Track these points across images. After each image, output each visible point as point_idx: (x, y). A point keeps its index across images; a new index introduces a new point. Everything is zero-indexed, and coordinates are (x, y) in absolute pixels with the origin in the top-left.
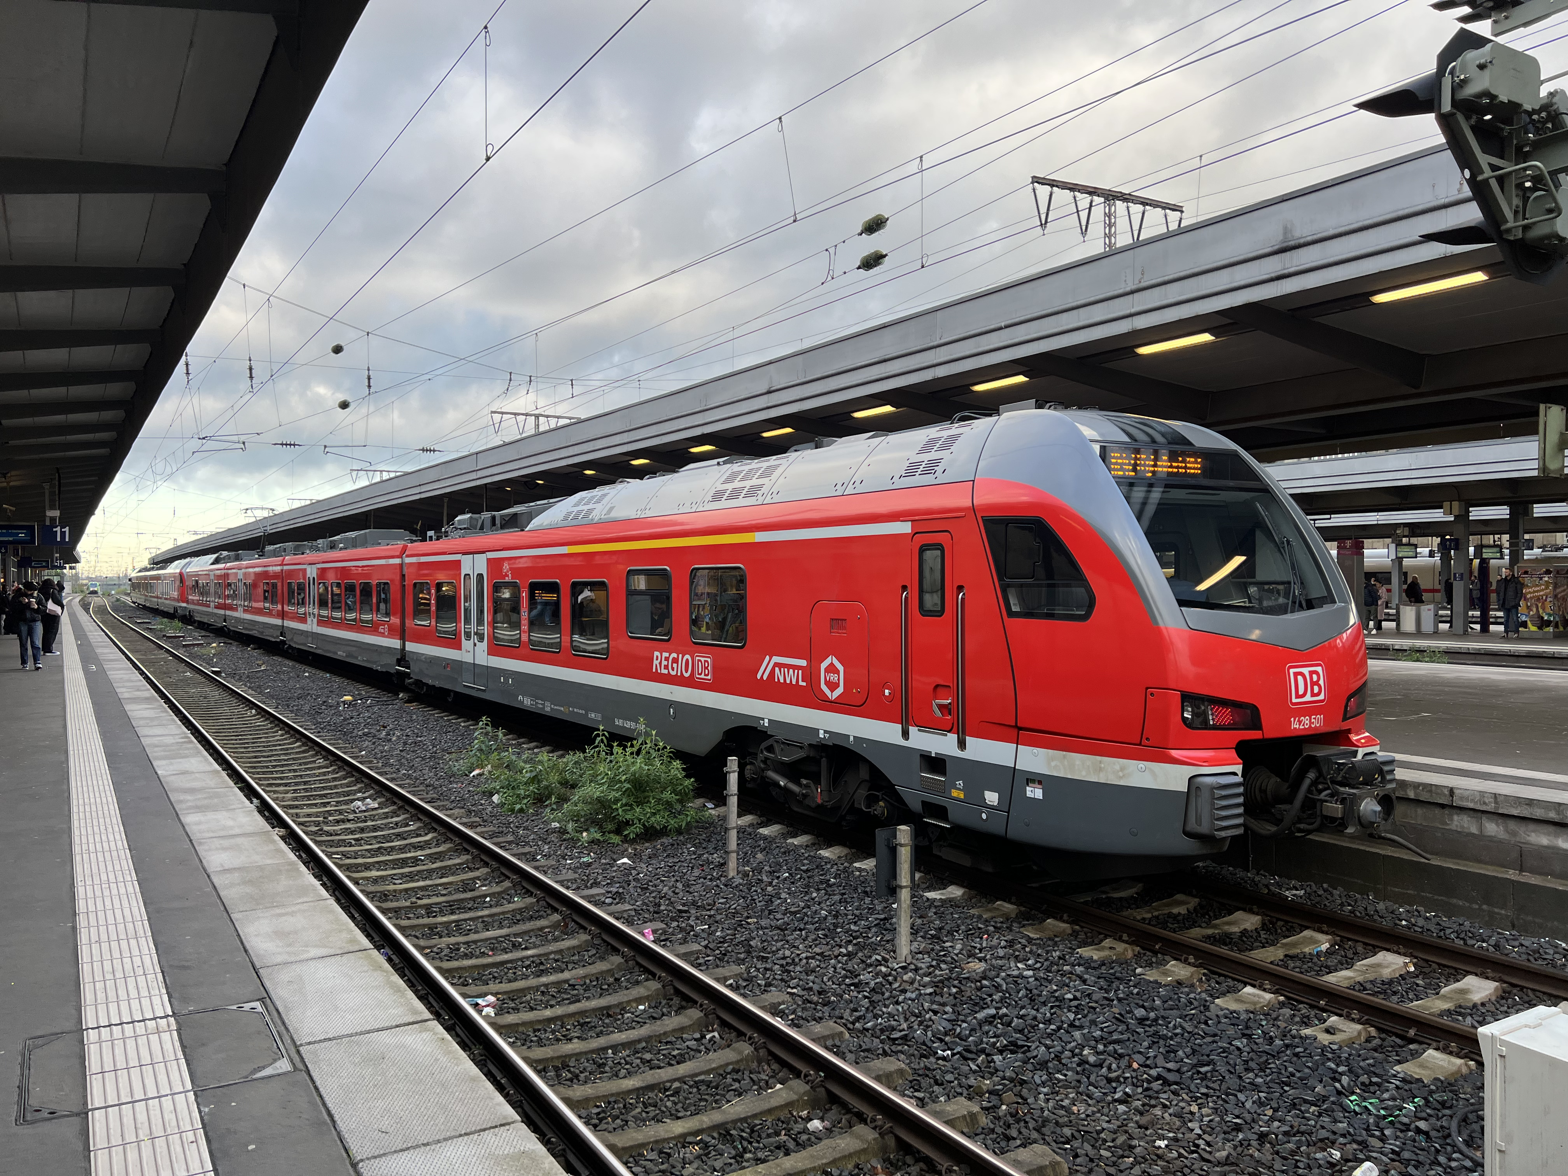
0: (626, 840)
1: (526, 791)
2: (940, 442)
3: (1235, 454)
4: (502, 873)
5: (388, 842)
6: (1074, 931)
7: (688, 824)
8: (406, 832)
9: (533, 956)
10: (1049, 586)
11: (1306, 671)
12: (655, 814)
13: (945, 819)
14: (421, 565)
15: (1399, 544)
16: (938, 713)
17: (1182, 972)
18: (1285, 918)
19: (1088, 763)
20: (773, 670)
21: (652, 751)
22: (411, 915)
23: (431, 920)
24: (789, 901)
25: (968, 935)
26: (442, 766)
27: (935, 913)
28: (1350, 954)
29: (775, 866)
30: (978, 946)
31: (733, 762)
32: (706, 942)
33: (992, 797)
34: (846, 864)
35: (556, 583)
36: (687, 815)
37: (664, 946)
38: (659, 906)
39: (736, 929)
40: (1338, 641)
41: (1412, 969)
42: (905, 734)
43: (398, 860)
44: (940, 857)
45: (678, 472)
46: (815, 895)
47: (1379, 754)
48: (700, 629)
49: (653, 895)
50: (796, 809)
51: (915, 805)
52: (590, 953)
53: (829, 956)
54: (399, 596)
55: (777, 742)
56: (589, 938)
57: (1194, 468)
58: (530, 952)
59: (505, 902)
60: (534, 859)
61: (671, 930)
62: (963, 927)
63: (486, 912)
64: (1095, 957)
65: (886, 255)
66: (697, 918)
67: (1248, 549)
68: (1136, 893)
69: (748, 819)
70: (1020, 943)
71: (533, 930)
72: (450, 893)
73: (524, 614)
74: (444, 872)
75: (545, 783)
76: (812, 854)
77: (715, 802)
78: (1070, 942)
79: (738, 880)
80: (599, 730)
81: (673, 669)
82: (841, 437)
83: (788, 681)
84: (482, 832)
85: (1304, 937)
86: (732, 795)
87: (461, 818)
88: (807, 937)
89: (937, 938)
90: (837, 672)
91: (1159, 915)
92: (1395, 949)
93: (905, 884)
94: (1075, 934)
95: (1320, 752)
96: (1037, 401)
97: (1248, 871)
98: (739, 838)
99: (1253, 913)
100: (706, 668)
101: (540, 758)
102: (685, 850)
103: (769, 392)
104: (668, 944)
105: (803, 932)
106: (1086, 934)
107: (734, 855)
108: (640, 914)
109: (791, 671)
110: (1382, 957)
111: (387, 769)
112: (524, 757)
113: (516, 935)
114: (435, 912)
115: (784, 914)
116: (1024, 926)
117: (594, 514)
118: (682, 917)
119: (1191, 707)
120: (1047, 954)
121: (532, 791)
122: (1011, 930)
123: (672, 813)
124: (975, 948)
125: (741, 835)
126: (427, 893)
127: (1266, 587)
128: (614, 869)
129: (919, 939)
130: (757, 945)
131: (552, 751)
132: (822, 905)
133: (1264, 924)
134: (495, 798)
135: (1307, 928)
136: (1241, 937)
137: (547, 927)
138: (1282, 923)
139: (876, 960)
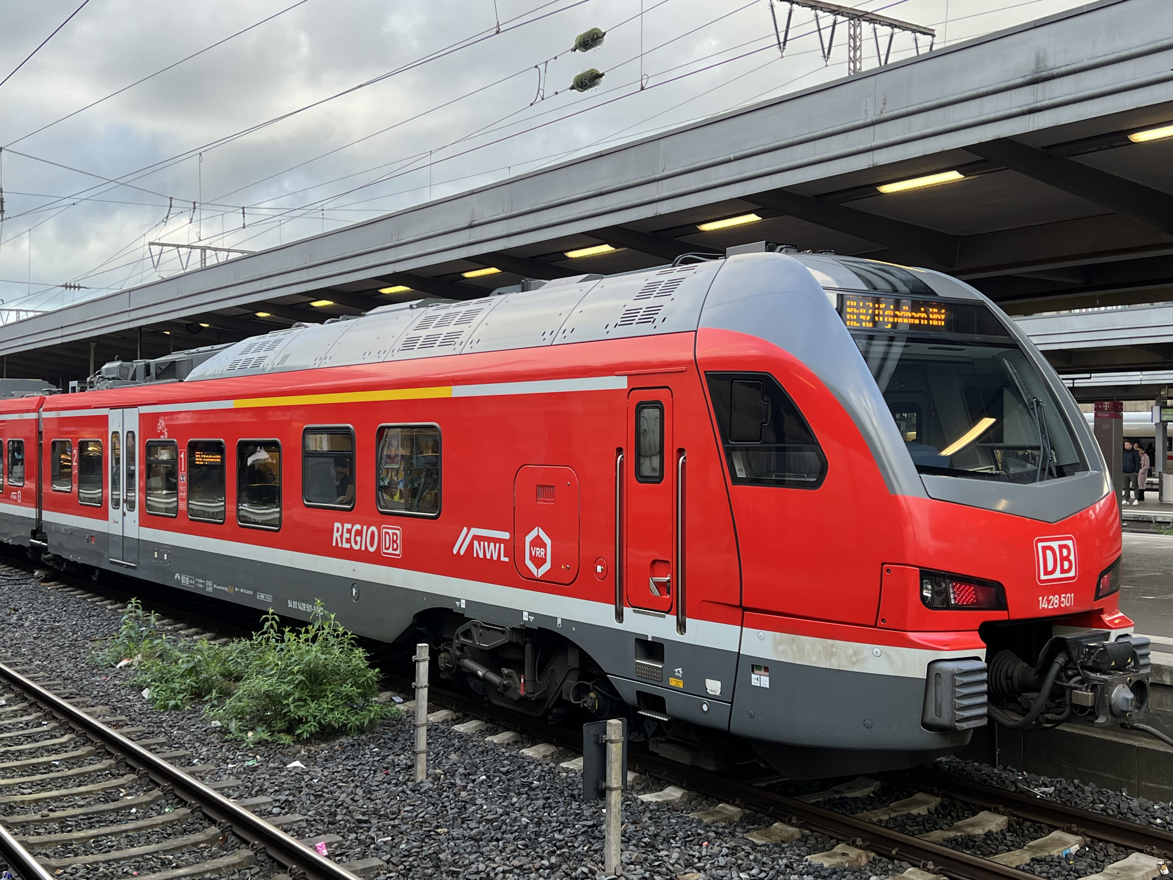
0: (298, 740)
1: (182, 684)
2: (660, 287)
3: (981, 307)
4: (151, 780)
5: (16, 744)
6: (803, 836)
7: (371, 721)
8: (39, 733)
10: (779, 449)
11: (1055, 545)
12: (332, 710)
13: (662, 710)
14: (62, 421)
15: (1164, 407)
16: (656, 593)
18: (1033, 818)
19: (819, 647)
20: (471, 545)
21: (330, 638)
22: (42, 831)
23: (65, 836)
24: (485, 807)
25: (686, 842)
26: (83, 655)
27: (650, 818)
28: (1100, 856)
29: (471, 768)
30: (697, 854)
31: (423, 650)
32: (389, 856)
33: (714, 686)
34: (552, 764)
35: (220, 443)
36: (370, 711)
37: (338, 862)
38: (335, 815)
39: (423, 841)
40: (1091, 512)
41: (1166, 872)
42: (619, 616)
43: (27, 765)
44: (657, 755)
45: (364, 315)
46: (515, 800)
47: (1134, 636)
48: (392, 497)
49: (329, 803)
50: (496, 702)
51: (629, 696)
52: (253, 871)
53: (530, 869)
54: (34, 458)
55: (475, 626)
56: (252, 853)
57: (938, 320)
58: (181, 872)
59: (154, 813)
60: (190, 764)
61: (348, 843)
62: (681, 834)
63: (131, 825)
64: (826, 865)
65: (603, 75)
66: (379, 829)
67: (997, 412)
68: (873, 793)
69: (442, 714)
70: (743, 850)
71: (185, 846)
72: (89, 804)
73: (183, 478)
74: (82, 779)
75: (204, 675)
76: (514, 753)
77: (404, 695)
78: (799, 848)
79: (427, 785)
80: (268, 613)
81: (356, 543)
82: (550, 279)
83: (488, 557)
84: (129, 733)
85: (1052, 838)
86: (421, 687)
87: (104, 716)
88: (504, 848)
89: (651, 847)
90: (544, 545)
91: (898, 816)
92: (1148, 850)
93: (615, 786)
94: (804, 839)
95: (1071, 634)
96: (767, 243)
97: (994, 767)
98: (429, 736)
99: (999, 813)
100: (395, 542)
101: (199, 645)
102: (367, 751)
103: (471, 227)
104: (345, 859)
105: (501, 843)
106: (816, 839)
107: (424, 756)
108: (312, 825)
109: (492, 544)
110: (1135, 859)
111: (18, 659)
112: (180, 644)
113: (165, 852)
114: (70, 826)
115: (479, 823)
116: (748, 831)
117: (265, 362)
118: (361, 828)
119: (931, 584)
120: (773, 862)
121: (189, 685)
122: (734, 836)
123: (354, 709)
124: (694, 856)
125: (433, 733)
126: (62, 804)
127: (1021, 453)
128: (284, 773)
129: (631, 847)
130: (446, 860)
131: (215, 639)
132: (522, 811)
133: (1010, 825)
134: (146, 693)
135: (1056, 828)
136: (986, 839)
137: (203, 842)
138: (1029, 823)
139: (583, 872)
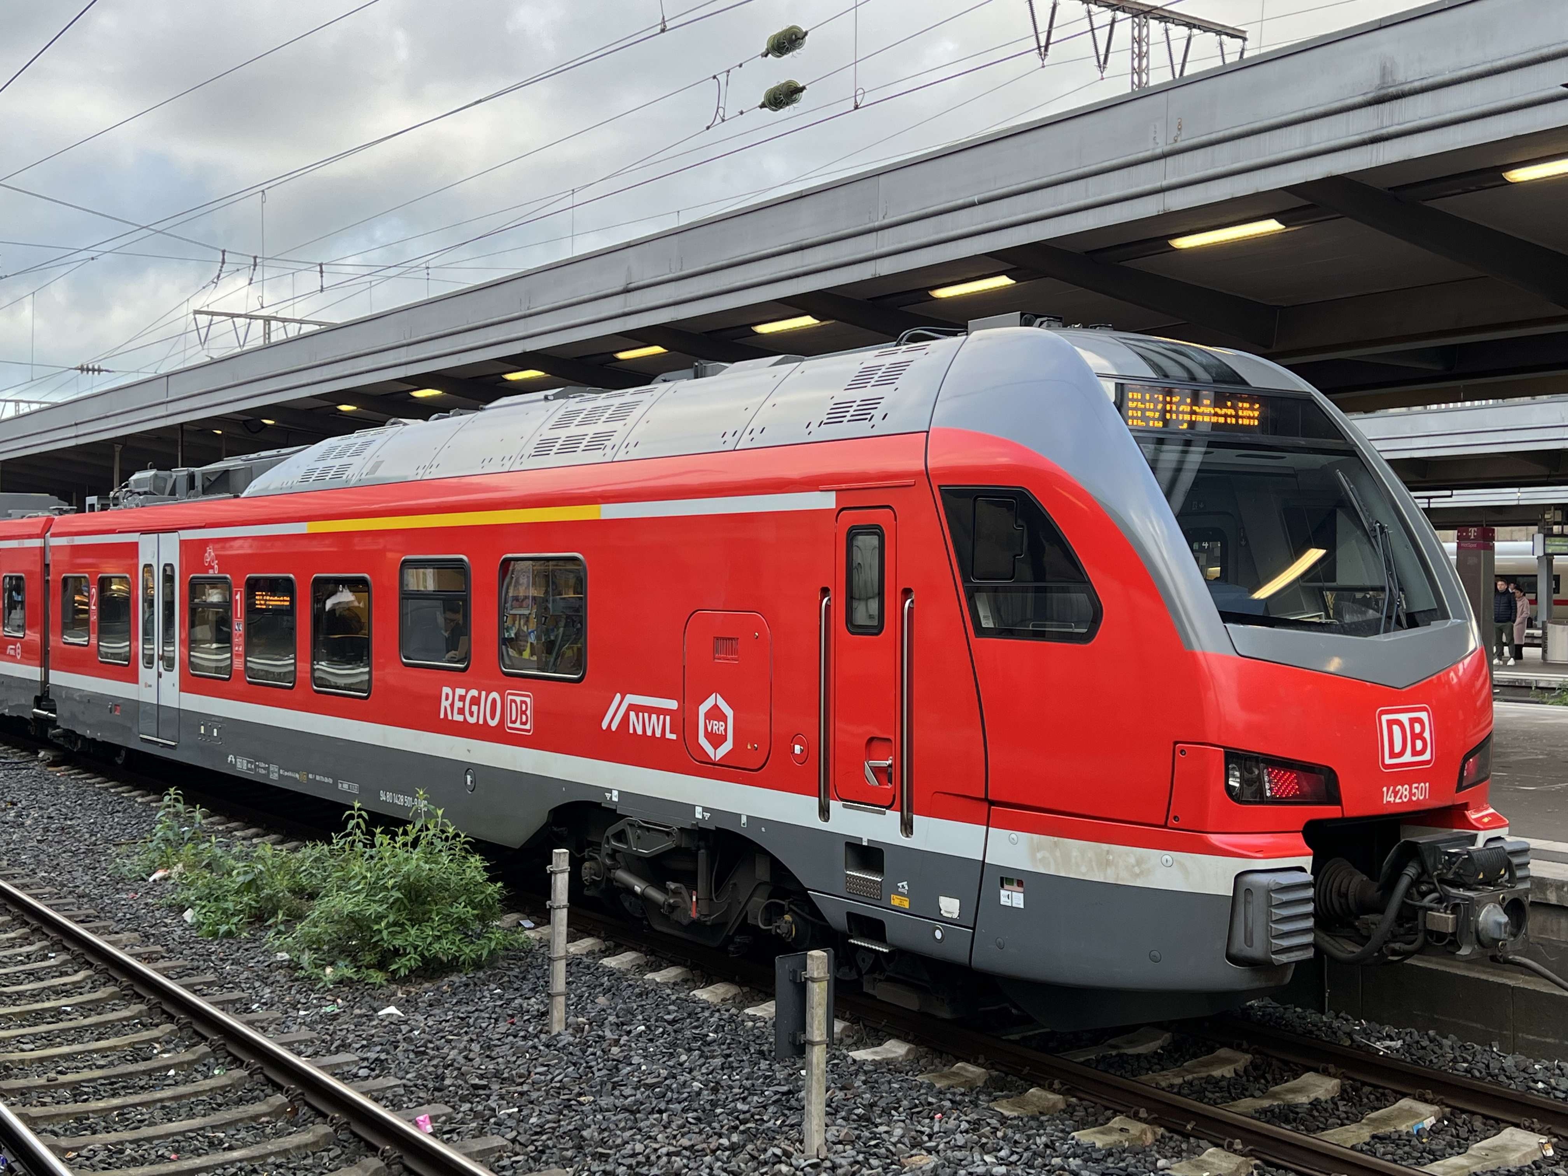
0: (393, 978)
1: (237, 903)
2: (880, 373)
3: (1309, 400)
4: (196, 1032)
5: (14, 984)
6: (1068, 1106)
7: (491, 952)
8: (44, 968)
9: (241, 1161)
10: (1037, 590)
11: (1404, 718)
12: (439, 938)
13: (881, 938)
14: (77, 549)
15: (1548, 534)
16: (873, 780)
17: (1224, 1165)
18: (1375, 1082)
19: (1090, 854)
20: (626, 717)
21: (436, 841)
22: (48, 1100)
23: (80, 1107)
24: (644, 1068)
25: (912, 1114)
26: (104, 865)
27: (865, 1082)
28: (1463, 1132)
29: (626, 1015)
30: (927, 1130)
31: (561, 857)
32: (514, 1133)
33: (950, 906)
34: (733, 1011)
35: (289, 580)
36: (490, 939)
37: (447, 1142)
38: (443, 1079)
39: (560, 1113)
40: (1452, 674)
41: (1550, 1152)
42: (824, 812)
43: (29, 1012)
44: (873, 997)
45: (482, 409)
46: (684, 1058)
47: (1509, 839)
48: (521, 653)
49: (435, 1062)
50: (658, 928)
51: (837, 918)
52: (332, 1154)
53: (703, 1150)
54: (38, 599)
55: (631, 825)
56: (331, 1130)
57: (1249, 418)
58: (236, 1154)
59: (199, 1076)
60: (247, 1010)
61: (460, 1115)
62: (905, 1103)
63: (168, 1093)
64: (1099, 1145)
65: (803, 88)
66: (502, 1097)
67: (1327, 540)
68: (1162, 1048)
69: (585, 944)
70: (989, 1124)
71: (241, 1120)
72: (111, 1063)
73: (239, 627)
74: (102, 1031)
75: (267, 891)
76: (682, 995)
77: (535, 918)
78: (1062, 1121)
79: (567, 1038)
80: (352, 808)
81: (471, 714)
82: (733, 362)
83: (649, 733)
84: (165, 969)
85: (1400, 1108)
86: (559, 908)
87: (132, 945)
88: (670, 1122)
89: (866, 1120)
90: (723, 718)
91: (1194, 1079)
92: (1527, 1124)
93: (818, 1039)
94: (1070, 1110)
95: (1424, 837)
96: (1022, 315)
97: (1323, 1013)
98: (569, 973)
99: (1329, 1075)
100: (524, 712)
101: (260, 852)
102: (486, 993)
103: (627, 291)
104: (455, 1137)
105: (665, 1115)
106: (1086, 1109)
107: (562, 999)
108: (412, 1093)
109: (654, 717)
110: (1509, 1137)
111: (17, 870)
112: (236, 850)
113: (215, 1128)
114: (86, 1093)
115: (636, 1088)
116: (995, 1099)
117: (350, 472)
118: (478, 1096)
119: (1240, 770)
120: (1028, 1141)
121: (247, 904)
122: (976, 1106)
123: (468, 936)
124: (922, 1133)
125: (574, 969)
126: (75, 1064)
127: (1359, 595)
128: (374, 1023)
129: (840, 1121)
130: (592, 1138)
131: (281, 842)
132: (695, 1073)
133: (1343, 1090)
134: (188, 915)
135: (1404, 1095)
136: (1312, 1110)
137: (264, 1115)
138: (1370, 1089)
139: (774, 1155)
